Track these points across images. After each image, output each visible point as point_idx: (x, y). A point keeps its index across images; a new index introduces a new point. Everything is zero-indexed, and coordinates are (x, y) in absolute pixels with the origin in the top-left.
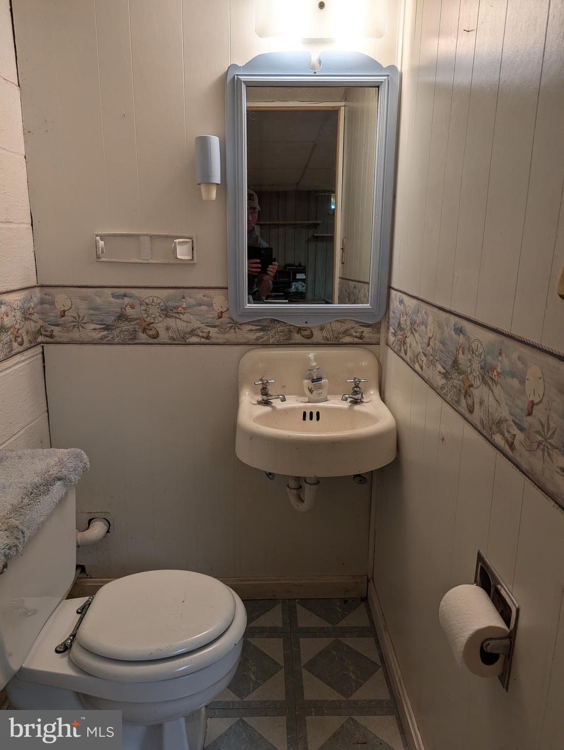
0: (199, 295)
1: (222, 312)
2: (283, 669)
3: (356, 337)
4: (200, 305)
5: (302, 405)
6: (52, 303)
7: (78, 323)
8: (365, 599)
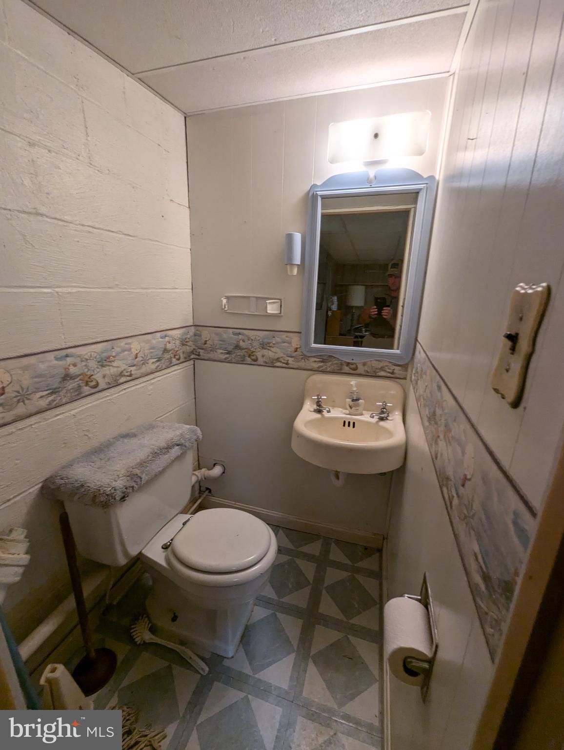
0: (284, 335)
1: (297, 348)
2: (311, 586)
3: (389, 372)
4: (284, 342)
5: (344, 416)
6: (200, 336)
7: (213, 349)
8: (380, 551)
